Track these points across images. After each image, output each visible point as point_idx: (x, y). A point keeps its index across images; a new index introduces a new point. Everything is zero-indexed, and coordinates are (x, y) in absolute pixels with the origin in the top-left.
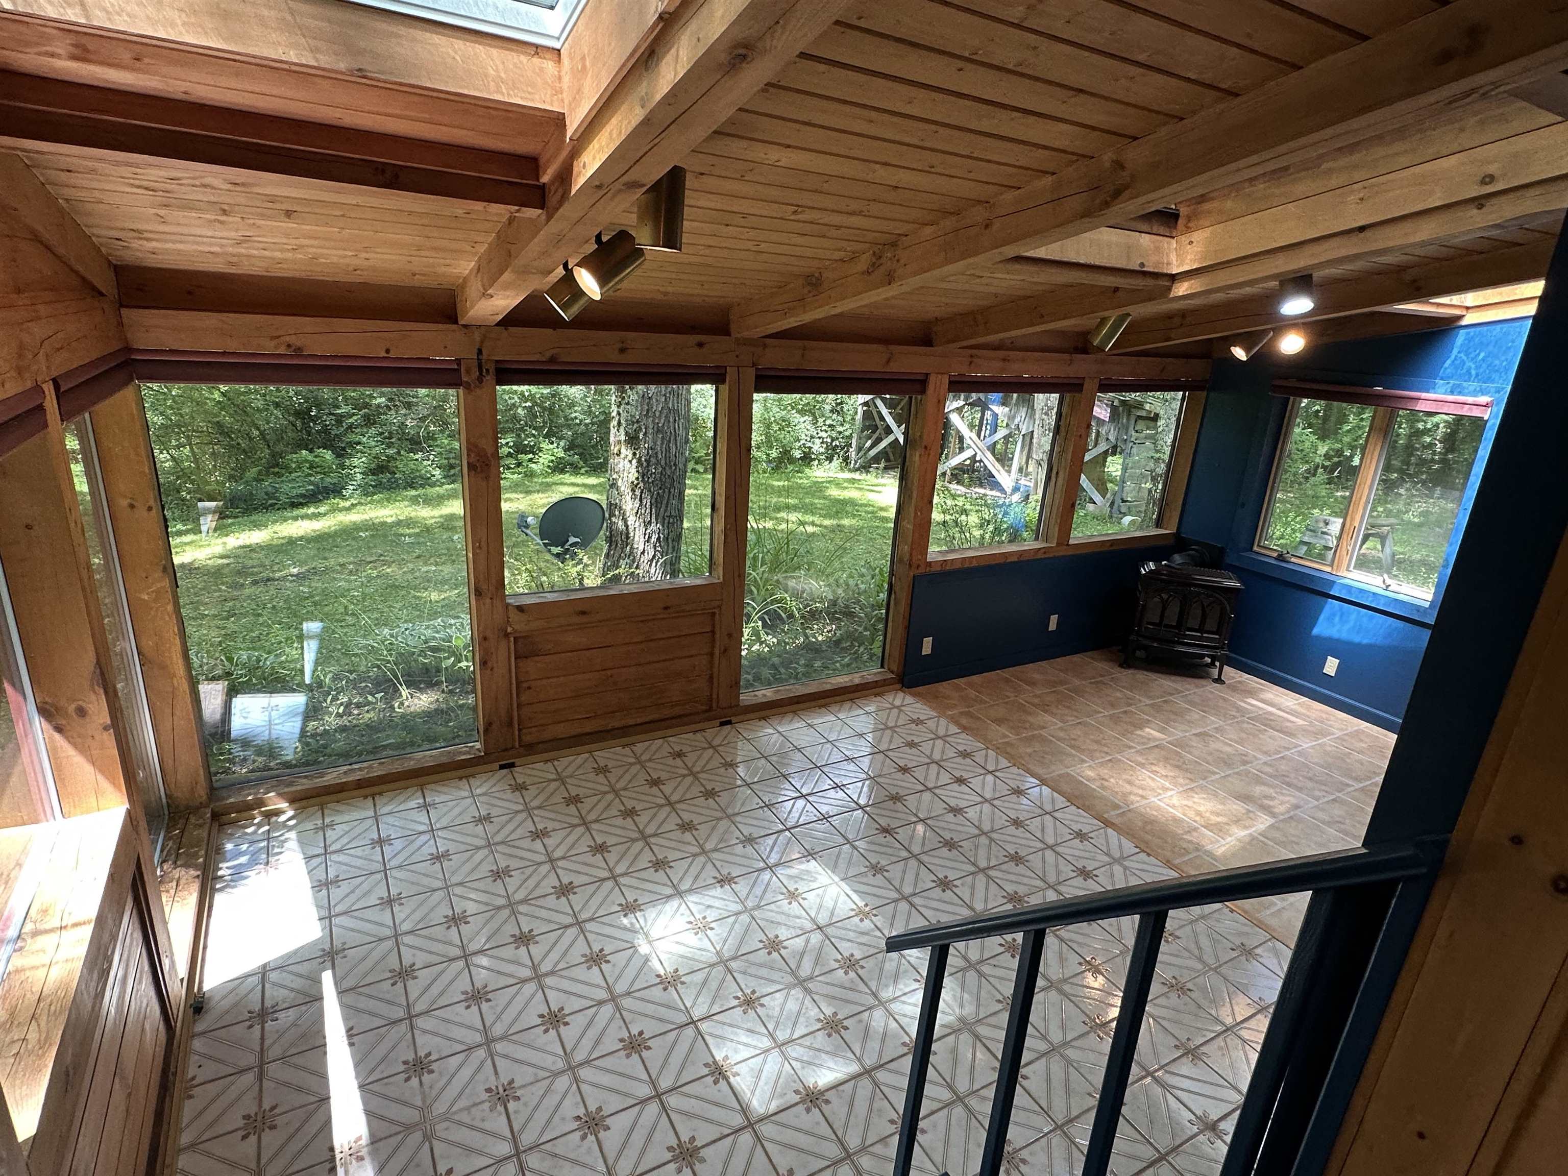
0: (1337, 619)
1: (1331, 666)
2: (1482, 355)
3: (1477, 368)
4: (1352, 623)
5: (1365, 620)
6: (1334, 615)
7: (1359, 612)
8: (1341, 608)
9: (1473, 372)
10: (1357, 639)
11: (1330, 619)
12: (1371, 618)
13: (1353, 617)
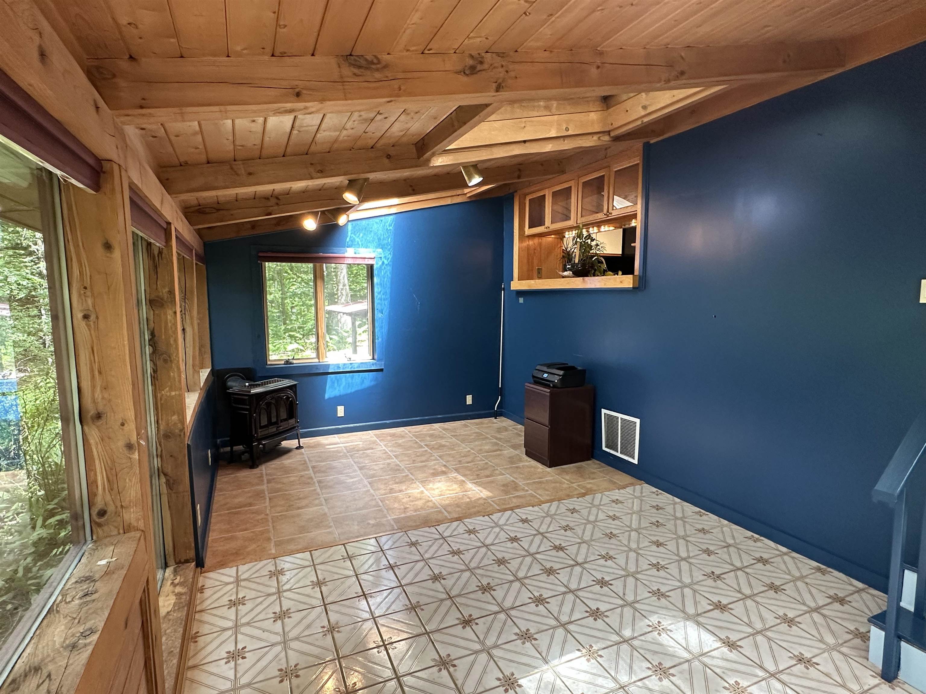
0: (336, 384)
1: (341, 411)
2: (361, 235)
3: (362, 241)
4: (344, 384)
5: (350, 379)
6: (333, 383)
7: (346, 376)
8: (336, 377)
9: (360, 243)
10: (349, 391)
11: (332, 386)
12: (352, 378)
13: (343, 380)
